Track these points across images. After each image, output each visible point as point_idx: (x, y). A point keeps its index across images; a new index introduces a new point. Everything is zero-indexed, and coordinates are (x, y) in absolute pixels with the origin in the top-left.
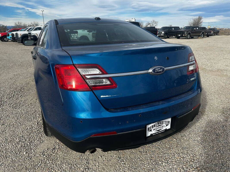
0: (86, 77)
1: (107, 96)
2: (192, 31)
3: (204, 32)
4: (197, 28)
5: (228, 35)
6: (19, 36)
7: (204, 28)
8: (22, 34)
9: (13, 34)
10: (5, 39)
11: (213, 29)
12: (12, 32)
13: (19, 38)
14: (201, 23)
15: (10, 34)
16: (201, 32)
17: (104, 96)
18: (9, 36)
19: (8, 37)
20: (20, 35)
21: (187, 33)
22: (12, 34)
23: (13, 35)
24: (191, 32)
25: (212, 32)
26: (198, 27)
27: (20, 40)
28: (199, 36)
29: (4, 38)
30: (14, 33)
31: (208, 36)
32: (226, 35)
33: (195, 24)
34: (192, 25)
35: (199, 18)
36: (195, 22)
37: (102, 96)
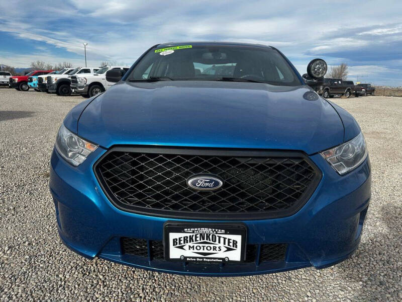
2: (332, 87)
3: (350, 88)
4: (340, 82)
6: (54, 82)
7: (351, 83)
8: (58, 79)
9: (41, 78)
10: (24, 87)
11: (365, 86)
12: (38, 75)
13: (53, 85)
15: (35, 78)
16: (346, 88)
18: (31, 81)
19: (29, 84)
20: (56, 80)
21: (323, 88)
22: (39, 78)
23: (40, 80)
24: (330, 88)
25: (363, 90)
26: (341, 80)
27: (55, 87)
28: (343, 94)
29: (22, 85)
30: (44, 77)
31: (357, 95)
33: (335, 76)
34: (331, 77)
35: (342, 67)
36: (336, 73)
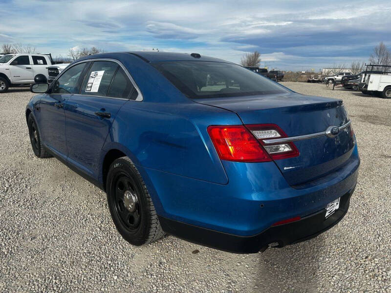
0: (264, 142)
1: (291, 168)
5: (295, 81)
7: (266, 70)
14: (258, 62)
17: (288, 168)
26: (258, 68)
32: (293, 81)
33: (250, 63)
35: (255, 55)
36: (250, 60)
37: (285, 168)
